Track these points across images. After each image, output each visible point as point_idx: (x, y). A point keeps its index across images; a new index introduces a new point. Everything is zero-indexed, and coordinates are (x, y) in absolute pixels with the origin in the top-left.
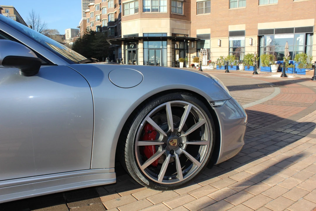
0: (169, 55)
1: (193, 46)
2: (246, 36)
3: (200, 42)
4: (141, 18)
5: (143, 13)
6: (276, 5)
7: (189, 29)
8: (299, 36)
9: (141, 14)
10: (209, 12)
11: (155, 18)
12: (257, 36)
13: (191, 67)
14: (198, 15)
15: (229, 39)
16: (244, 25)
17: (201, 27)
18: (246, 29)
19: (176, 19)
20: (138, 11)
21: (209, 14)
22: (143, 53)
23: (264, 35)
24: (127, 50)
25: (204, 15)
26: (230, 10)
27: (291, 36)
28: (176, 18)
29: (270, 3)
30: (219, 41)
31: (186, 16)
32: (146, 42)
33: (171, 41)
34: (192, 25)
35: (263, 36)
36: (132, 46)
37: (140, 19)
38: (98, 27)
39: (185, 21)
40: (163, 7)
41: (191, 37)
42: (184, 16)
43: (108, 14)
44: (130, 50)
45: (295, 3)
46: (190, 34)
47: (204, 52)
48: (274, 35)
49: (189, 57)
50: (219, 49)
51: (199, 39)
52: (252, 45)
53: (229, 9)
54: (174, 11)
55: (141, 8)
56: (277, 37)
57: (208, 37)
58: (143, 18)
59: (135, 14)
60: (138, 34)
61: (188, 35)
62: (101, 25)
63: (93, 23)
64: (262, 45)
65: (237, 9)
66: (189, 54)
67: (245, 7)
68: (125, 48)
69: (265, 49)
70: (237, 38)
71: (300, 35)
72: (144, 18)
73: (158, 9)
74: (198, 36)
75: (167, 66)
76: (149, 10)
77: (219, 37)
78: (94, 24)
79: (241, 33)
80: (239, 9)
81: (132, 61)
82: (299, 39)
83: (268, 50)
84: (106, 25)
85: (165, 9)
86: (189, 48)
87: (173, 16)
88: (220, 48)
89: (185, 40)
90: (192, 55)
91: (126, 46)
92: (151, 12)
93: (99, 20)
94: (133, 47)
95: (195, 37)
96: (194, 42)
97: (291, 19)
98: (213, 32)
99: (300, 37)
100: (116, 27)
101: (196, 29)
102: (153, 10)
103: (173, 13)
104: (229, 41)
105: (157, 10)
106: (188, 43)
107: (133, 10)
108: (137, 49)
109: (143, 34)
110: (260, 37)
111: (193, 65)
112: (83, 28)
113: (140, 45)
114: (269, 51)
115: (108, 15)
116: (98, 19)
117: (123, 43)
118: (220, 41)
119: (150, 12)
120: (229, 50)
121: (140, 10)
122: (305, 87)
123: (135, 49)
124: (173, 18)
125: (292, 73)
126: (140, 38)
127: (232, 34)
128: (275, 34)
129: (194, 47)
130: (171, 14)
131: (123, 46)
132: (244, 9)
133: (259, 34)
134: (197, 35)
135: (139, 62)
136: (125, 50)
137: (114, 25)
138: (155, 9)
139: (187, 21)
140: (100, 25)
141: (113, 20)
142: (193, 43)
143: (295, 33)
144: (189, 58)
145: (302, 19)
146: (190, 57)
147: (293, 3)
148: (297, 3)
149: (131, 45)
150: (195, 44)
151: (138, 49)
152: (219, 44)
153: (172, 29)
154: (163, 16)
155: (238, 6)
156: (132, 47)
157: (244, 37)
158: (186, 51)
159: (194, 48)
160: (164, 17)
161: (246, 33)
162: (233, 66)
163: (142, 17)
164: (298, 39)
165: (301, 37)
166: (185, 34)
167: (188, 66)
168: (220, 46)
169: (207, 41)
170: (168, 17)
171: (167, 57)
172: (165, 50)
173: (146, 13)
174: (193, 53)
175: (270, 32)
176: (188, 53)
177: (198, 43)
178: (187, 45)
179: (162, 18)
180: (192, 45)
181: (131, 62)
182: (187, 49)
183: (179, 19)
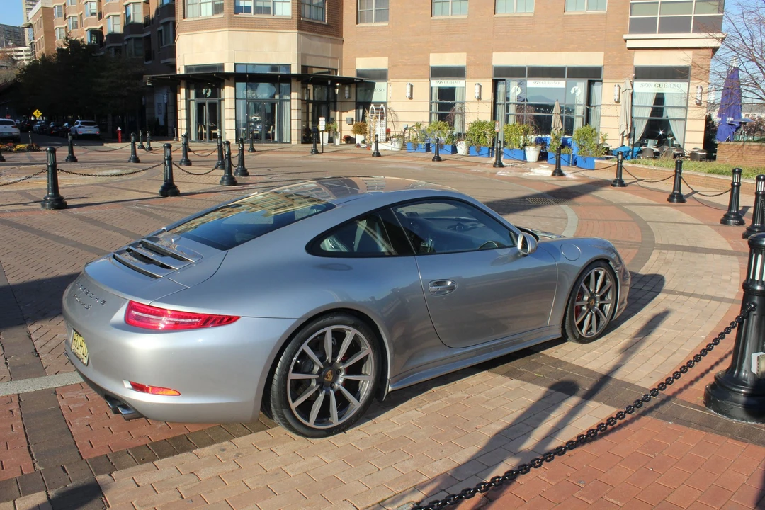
0: (295, 115)
1: (347, 95)
2: (467, 80)
3: (362, 86)
4: (229, 27)
5: (235, 15)
6: (530, 17)
7: (338, 56)
8: (576, 86)
9: (230, 18)
10: (386, 19)
11: (262, 28)
12: (491, 80)
13: (344, 142)
14: (359, 25)
15: (430, 83)
16: (464, 55)
17: (365, 53)
18: (468, 64)
19: (311, 33)
20: (222, 10)
21: (386, 24)
22: (235, 109)
23: (507, 79)
24: (193, 100)
25: (373, 27)
26: (433, 20)
27: (560, 84)
28: (311, 31)
29: (518, 11)
30: (409, 87)
31: (332, 27)
32: (241, 85)
33: (300, 82)
34: (345, 47)
35: (504, 80)
36: (207, 91)
37: (227, 29)
38: (93, 32)
39: (331, 37)
40: (281, 3)
41: (344, 76)
42: (328, 26)
43: (125, 4)
44: (201, 100)
45: (568, 16)
46: (341, 69)
47: (378, 113)
48: (525, 80)
49: (338, 119)
50: (409, 105)
51: (362, 80)
52: (479, 98)
53: (432, 18)
54: (307, 14)
55: (229, 4)
56: (532, 83)
57: (382, 75)
58: (234, 27)
59: (214, 17)
60: (222, 66)
61: (336, 70)
62: (102, 28)
63: (75, 19)
64: (501, 99)
65: (449, 19)
66: (338, 113)
67: (466, 16)
68: (188, 95)
69: (507, 110)
70: (449, 81)
71: (578, 83)
72: (238, 27)
73: (270, 8)
74: (359, 73)
75: (291, 140)
76: (248, 10)
77: (408, 78)
78: (79, 24)
79: (458, 73)
80: (453, 19)
81: (207, 128)
82: (575, 92)
83: (513, 109)
84: (119, 29)
85: (285, 9)
86: (338, 100)
87: (305, 25)
88: (410, 103)
89: (329, 82)
90: (345, 115)
91: (193, 93)
92: (255, 14)
93: (95, 14)
94: (209, 94)
95: (353, 75)
96: (350, 87)
97: (561, 48)
98: (395, 66)
99: (576, 88)
100: (148, 38)
101: (355, 57)
102: (258, 10)
103: (305, 19)
104: (431, 88)
105: (267, 10)
106: (336, 87)
107: (210, 6)
108: (220, 101)
109: (236, 64)
110: (495, 83)
111: (349, 140)
112: (42, 29)
113: (228, 92)
114: (516, 113)
115: (126, 6)
116: (92, 12)
117: (183, 83)
118: (412, 86)
119: (252, 15)
120: (431, 109)
121: (228, 8)
122: (608, 203)
123: (216, 100)
124: (305, 30)
125: (568, 166)
126: (228, 76)
127: (438, 73)
128: (528, 77)
129: (349, 98)
130: (299, 22)
131: (183, 91)
132: (463, 19)
133: (494, 77)
134: (357, 70)
135: (226, 131)
136: (190, 101)
137: (143, 33)
138: (264, 7)
139: (335, 38)
140: (97, 27)
141: (139, 19)
142: (347, 88)
143: (568, 77)
144: (338, 122)
145: (582, 50)
146: (340, 121)
147: (565, 16)
148: (571, 16)
149: (204, 91)
150: (353, 90)
151: (224, 100)
152: (408, 94)
153: (302, 56)
154: (281, 24)
155: (451, 13)
156: (206, 94)
157: (464, 81)
158: (332, 105)
159: (349, 100)
160: (283, 28)
161: (467, 72)
162: (445, 145)
163: (232, 24)
164: (572, 91)
165: (579, 88)
166: (330, 67)
167: (338, 141)
168: (411, 98)
169: (379, 85)
170: (293, 29)
171: (291, 120)
172: (286, 105)
173: (241, 15)
174: (347, 111)
175: (517, 72)
176: (335, 110)
177: (359, 89)
178: (334, 92)
179: (279, 28)
180: (345, 94)
181: (205, 130)
182: (335, 102)
183: (318, 33)
